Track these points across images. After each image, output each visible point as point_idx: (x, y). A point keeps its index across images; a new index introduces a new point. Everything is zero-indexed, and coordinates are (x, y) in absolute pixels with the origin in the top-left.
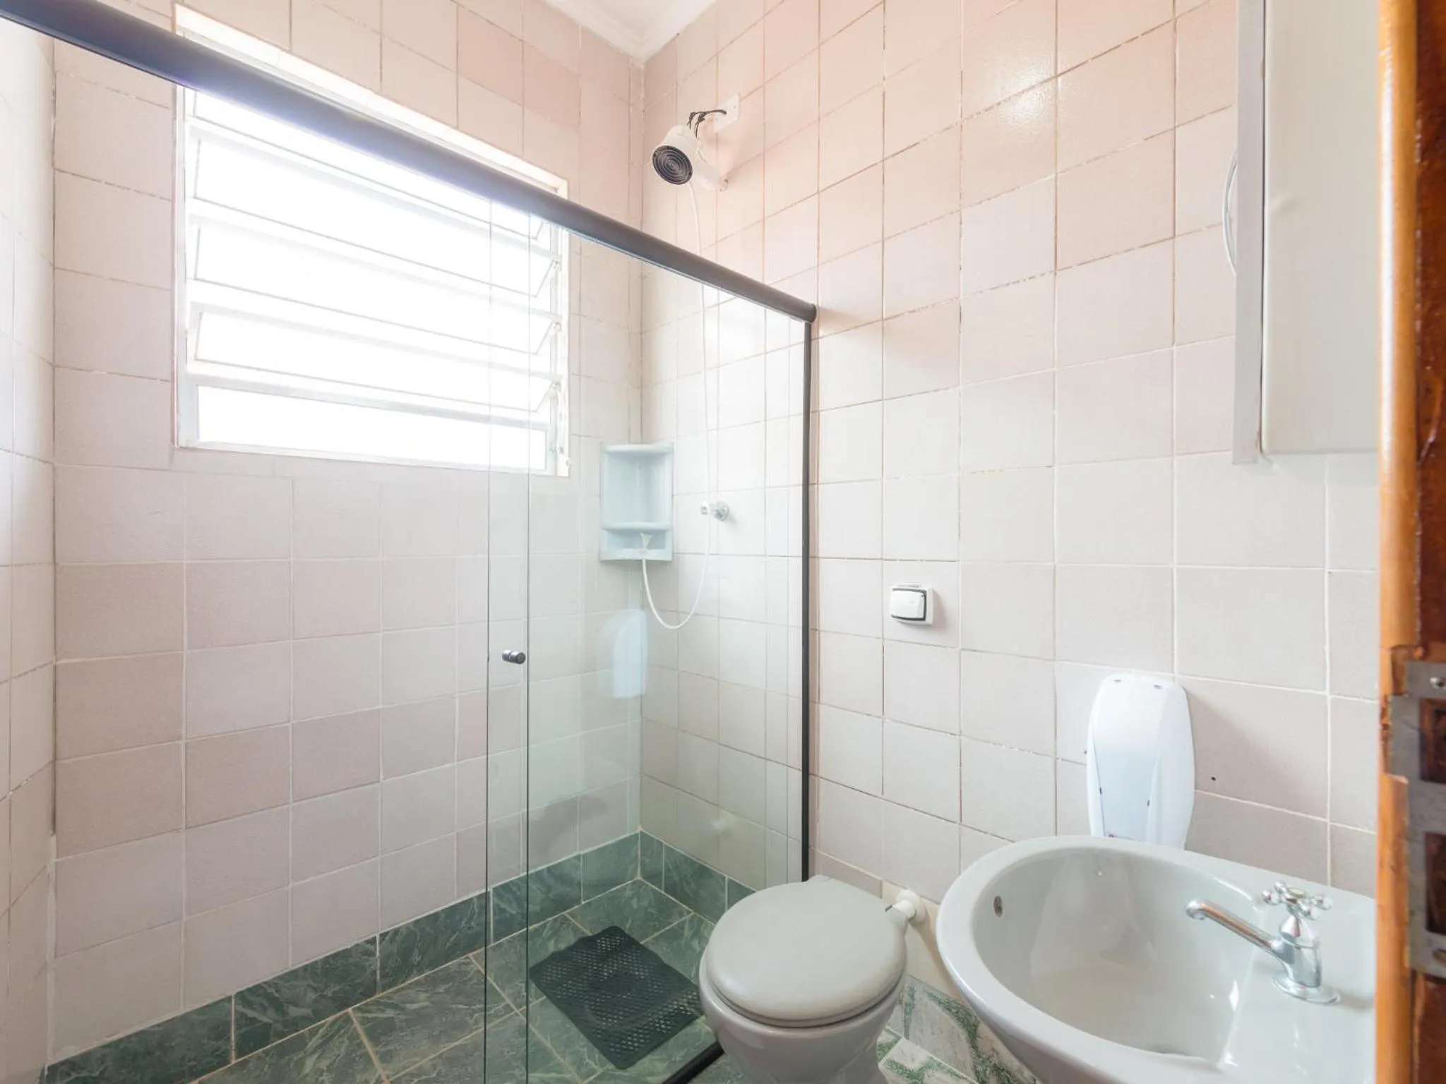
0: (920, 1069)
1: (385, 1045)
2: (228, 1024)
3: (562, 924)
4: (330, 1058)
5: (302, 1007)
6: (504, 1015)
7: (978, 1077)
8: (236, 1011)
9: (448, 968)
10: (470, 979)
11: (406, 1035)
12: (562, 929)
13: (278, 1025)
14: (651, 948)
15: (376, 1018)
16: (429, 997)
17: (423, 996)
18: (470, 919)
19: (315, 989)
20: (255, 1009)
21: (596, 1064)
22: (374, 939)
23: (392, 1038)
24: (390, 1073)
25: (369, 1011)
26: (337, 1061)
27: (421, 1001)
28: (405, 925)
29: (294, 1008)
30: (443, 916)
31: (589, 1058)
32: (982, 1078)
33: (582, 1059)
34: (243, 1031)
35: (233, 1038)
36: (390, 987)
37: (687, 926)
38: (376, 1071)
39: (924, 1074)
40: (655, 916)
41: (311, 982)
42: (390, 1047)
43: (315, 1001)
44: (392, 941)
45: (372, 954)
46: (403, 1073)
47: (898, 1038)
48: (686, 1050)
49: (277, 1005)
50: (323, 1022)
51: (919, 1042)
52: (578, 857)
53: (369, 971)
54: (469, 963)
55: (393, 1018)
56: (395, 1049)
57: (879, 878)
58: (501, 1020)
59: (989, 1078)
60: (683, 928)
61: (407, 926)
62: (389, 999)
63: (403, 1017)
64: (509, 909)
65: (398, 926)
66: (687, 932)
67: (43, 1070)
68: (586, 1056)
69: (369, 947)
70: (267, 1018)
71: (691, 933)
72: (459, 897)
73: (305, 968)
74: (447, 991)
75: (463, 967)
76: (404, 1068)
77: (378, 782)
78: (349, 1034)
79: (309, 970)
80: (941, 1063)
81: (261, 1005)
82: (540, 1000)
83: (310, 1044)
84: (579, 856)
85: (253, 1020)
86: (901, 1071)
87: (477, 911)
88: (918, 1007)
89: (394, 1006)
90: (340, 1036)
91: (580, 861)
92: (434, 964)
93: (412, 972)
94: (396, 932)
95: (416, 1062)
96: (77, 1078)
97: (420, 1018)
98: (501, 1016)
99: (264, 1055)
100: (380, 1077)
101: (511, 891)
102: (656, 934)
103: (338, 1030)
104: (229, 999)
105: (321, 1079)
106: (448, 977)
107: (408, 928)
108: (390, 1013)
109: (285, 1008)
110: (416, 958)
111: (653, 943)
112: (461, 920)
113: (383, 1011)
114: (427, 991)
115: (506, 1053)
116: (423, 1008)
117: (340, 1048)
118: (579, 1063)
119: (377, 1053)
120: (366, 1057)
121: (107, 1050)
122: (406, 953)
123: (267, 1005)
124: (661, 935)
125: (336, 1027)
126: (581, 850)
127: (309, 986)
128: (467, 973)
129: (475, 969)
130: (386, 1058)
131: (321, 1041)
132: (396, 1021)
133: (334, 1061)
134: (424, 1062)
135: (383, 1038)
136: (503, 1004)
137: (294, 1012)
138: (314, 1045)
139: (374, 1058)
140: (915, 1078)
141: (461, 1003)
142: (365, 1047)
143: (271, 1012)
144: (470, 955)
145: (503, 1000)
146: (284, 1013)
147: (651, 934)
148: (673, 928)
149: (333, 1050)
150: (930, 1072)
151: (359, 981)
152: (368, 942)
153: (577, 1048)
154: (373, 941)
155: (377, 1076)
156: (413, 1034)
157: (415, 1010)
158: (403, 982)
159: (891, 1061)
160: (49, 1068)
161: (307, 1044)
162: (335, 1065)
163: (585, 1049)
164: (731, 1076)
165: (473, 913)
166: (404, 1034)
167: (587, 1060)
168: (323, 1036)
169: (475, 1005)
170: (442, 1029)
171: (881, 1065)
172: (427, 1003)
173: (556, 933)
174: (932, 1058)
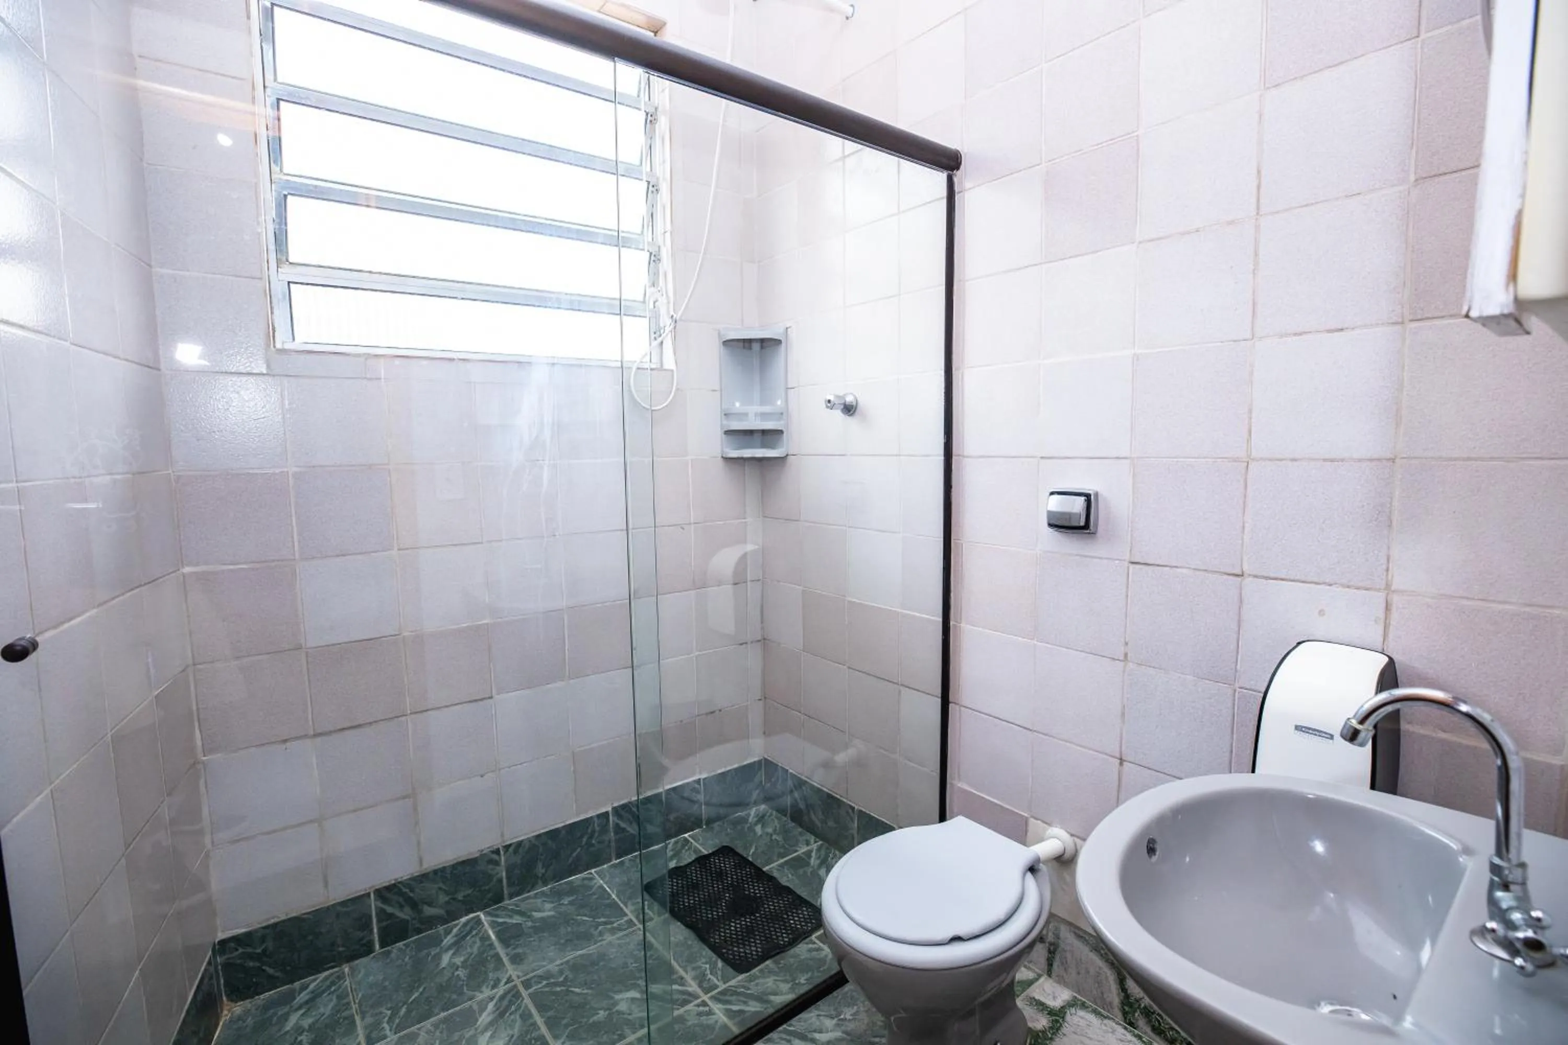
0: (1062, 1007)
1: (514, 949)
2: (370, 917)
3: (683, 846)
4: (464, 955)
5: (435, 907)
6: (627, 929)
7: (1125, 1018)
8: (376, 907)
9: (571, 882)
10: (594, 894)
11: (534, 941)
12: (684, 851)
13: (414, 922)
14: (776, 874)
15: (505, 923)
16: (554, 907)
17: (548, 906)
18: (591, 837)
19: (447, 893)
20: (392, 906)
21: (718, 980)
22: (498, 850)
23: (520, 942)
24: (520, 974)
25: (497, 916)
26: (470, 960)
27: (547, 911)
28: (528, 838)
29: (429, 909)
30: (563, 832)
31: (711, 974)
32: (1130, 1019)
33: (704, 975)
34: (385, 924)
35: (375, 930)
36: (517, 896)
37: (813, 854)
38: (507, 971)
39: (1066, 1012)
40: (781, 843)
41: (441, 885)
42: (520, 950)
43: (448, 903)
44: (515, 852)
45: (497, 863)
46: (532, 975)
47: (1040, 976)
48: (810, 974)
49: (414, 905)
50: (457, 922)
51: (1061, 981)
52: (698, 781)
53: (495, 879)
54: (591, 879)
55: (521, 924)
56: (525, 953)
57: (1026, 815)
58: (625, 932)
59: (1137, 1020)
60: (810, 857)
61: (529, 840)
62: (517, 907)
63: (530, 924)
64: (629, 829)
65: (520, 839)
66: (814, 861)
67: (214, 945)
68: (708, 972)
69: (495, 857)
70: (405, 914)
71: (818, 862)
72: (578, 815)
73: (435, 872)
74: (571, 903)
75: (586, 882)
76: (534, 971)
77: (491, 698)
78: (480, 935)
79: (439, 874)
80: (1084, 1002)
81: (398, 902)
82: (662, 917)
83: (445, 941)
84: (699, 779)
85: (391, 916)
86: (1041, 1007)
87: (597, 829)
88: (1062, 945)
89: (521, 913)
90: (473, 936)
91: (700, 785)
92: (558, 877)
93: (537, 883)
94: (520, 844)
95: (544, 966)
96: (243, 953)
97: (546, 926)
98: (625, 930)
99: (404, 948)
100: (510, 976)
101: (630, 811)
102: (782, 861)
103: (470, 931)
104: (368, 895)
105: (456, 973)
106: (572, 890)
107: (530, 841)
108: (517, 919)
109: (420, 907)
110: (540, 870)
111: (778, 870)
112: (582, 837)
113: (511, 917)
114: (553, 902)
115: (629, 964)
116: (549, 917)
117: (473, 947)
118: (701, 979)
119: (507, 955)
120: (497, 957)
121: (268, 931)
122: (529, 865)
123: (403, 903)
124: (786, 862)
125: (468, 928)
126: (700, 773)
127: (440, 889)
128: (591, 888)
129: (598, 884)
130: (516, 959)
131: (455, 939)
132: (523, 926)
133: (469, 958)
134: (553, 967)
135: (512, 941)
136: (626, 919)
137: (429, 911)
138: (450, 943)
139: (505, 960)
140: (1055, 1015)
141: (585, 915)
142: (495, 949)
143: (407, 909)
144: (593, 871)
145: (626, 915)
146: (420, 912)
147: (777, 861)
148: (798, 855)
149: (466, 948)
150: (1073, 1010)
151: (487, 888)
152: (493, 852)
153: (699, 964)
154: (497, 852)
155: (508, 975)
156: (540, 941)
157: (542, 918)
158: (529, 891)
159: (1031, 998)
160: (219, 942)
161: (442, 941)
162: (468, 963)
163: (708, 966)
164: (858, 1002)
165: (594, 831)
166: (532, 939)
167: (710, 976)
168: (456, 936)
169: (600, 918)
170: (568, 938)
171: (1019, 1002)
172: (552, 913)
173: (677, 854)
174: (1076, 997)
